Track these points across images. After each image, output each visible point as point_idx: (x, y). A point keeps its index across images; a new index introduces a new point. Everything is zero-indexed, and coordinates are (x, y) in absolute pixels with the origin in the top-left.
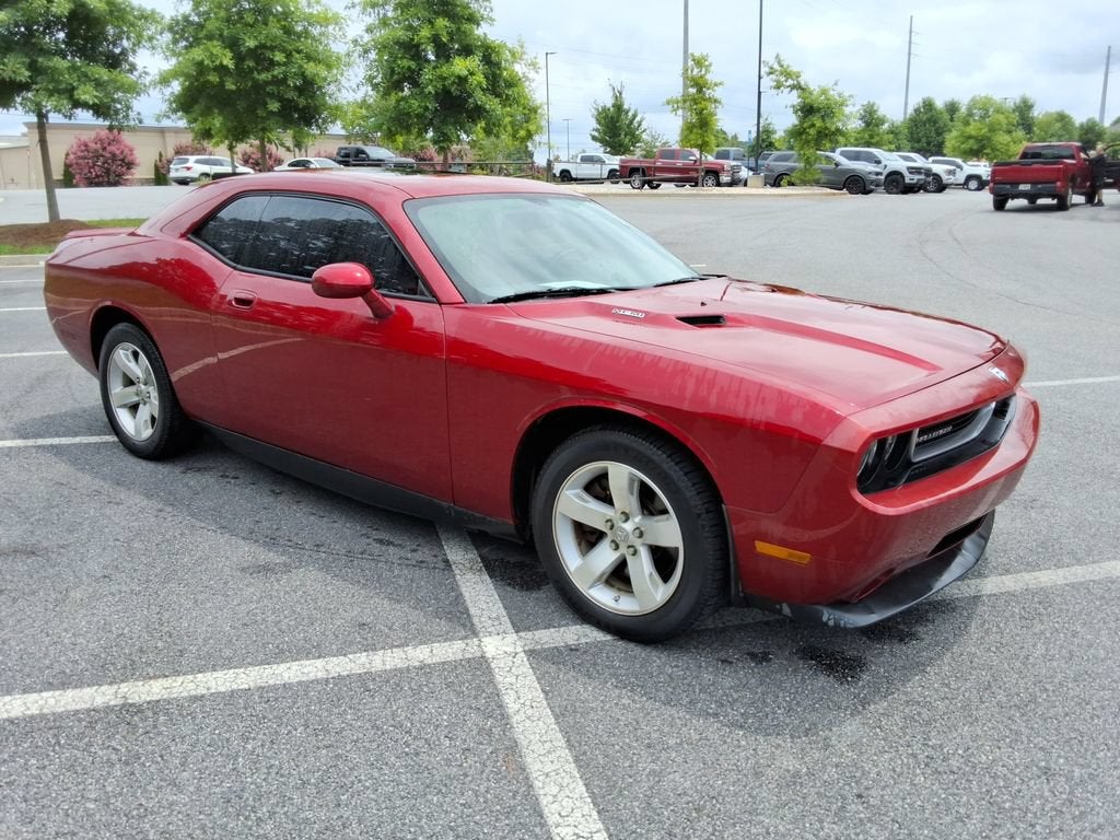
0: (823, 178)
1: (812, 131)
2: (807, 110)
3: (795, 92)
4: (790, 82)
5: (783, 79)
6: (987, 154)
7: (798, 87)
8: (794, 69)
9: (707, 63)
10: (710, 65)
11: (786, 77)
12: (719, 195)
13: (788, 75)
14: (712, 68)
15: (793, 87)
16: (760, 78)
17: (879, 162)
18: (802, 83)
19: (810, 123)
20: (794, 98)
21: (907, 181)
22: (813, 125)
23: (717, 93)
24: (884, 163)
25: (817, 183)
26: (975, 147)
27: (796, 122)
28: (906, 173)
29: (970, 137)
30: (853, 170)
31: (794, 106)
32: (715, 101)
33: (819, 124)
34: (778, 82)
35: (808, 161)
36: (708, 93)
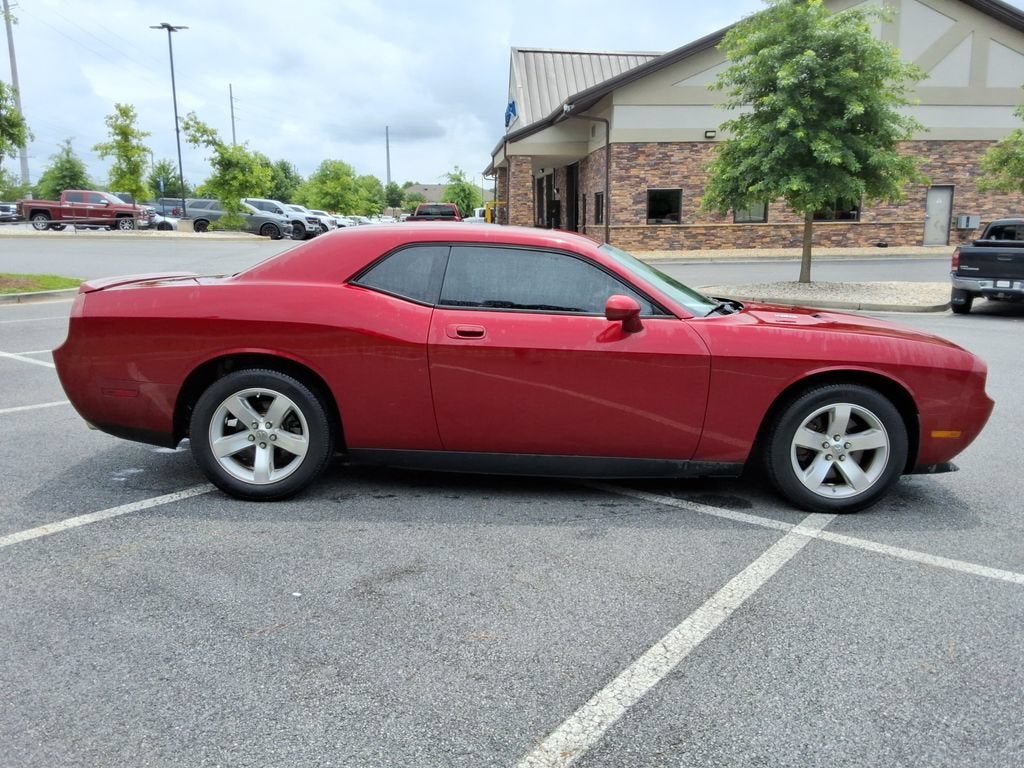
0: (248, 226)
1: (235, 183)
2: (226, 164)
3: (212, 148)
4: (205, 138)
5: (198, 135)
6: (341, 209)
7: (213, 143)
8: (210, 126)
9: (132, 114)
10: (135, 116)
11: (201, 133)
12: (160, 238)
13: (205, 132)
14: (137, 119)
15: (209, 142)
16: (178, 131)
17: (281, 212)
18: (217, 139)
19: (231, 176)
20: (211, 152)
21: (307, 229)
22: (235, 178)
23: (145, 142)
24: (286, 213)
25: (243, 229)
26: (332, 202)
27: (217, 173)
28: (306, 223)
29: (327, 194)
30: (266, 219)
31: (212, 160)
32: (144, 150)
33: (240, 177)
34: (194, 136)
35: (232, 209)
36: (134, 142)
